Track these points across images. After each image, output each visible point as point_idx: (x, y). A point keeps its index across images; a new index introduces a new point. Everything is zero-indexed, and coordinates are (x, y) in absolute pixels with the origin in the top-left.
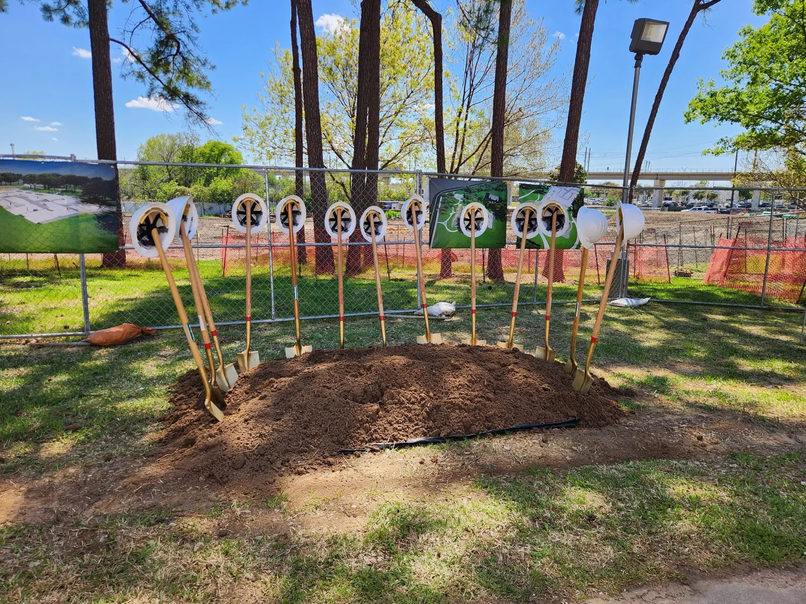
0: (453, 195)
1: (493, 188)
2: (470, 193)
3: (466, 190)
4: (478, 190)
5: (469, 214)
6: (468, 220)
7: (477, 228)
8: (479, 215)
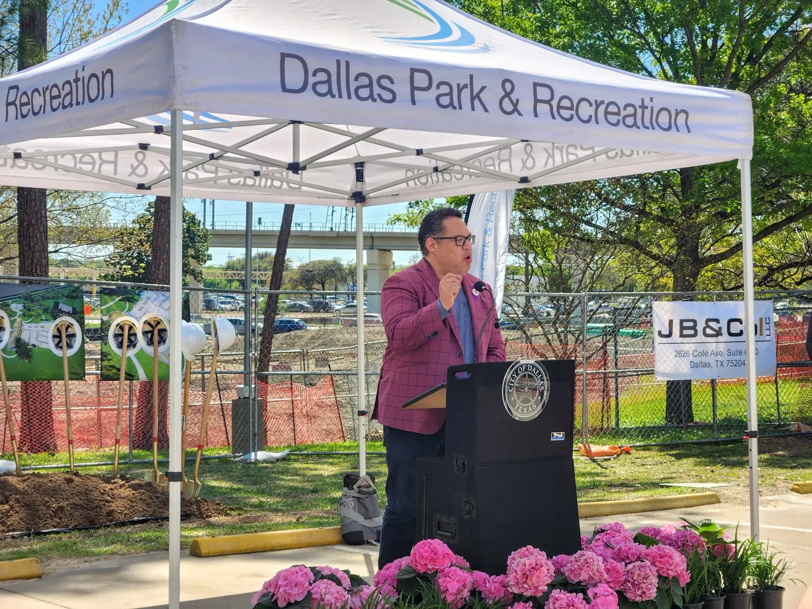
0: (8, 306)
1: (64, 296)
2: (32, 301)
3: (26, 299)
5: (58, 329)
6: (58, 336)
7: (70, 346)
8: (70, 331)
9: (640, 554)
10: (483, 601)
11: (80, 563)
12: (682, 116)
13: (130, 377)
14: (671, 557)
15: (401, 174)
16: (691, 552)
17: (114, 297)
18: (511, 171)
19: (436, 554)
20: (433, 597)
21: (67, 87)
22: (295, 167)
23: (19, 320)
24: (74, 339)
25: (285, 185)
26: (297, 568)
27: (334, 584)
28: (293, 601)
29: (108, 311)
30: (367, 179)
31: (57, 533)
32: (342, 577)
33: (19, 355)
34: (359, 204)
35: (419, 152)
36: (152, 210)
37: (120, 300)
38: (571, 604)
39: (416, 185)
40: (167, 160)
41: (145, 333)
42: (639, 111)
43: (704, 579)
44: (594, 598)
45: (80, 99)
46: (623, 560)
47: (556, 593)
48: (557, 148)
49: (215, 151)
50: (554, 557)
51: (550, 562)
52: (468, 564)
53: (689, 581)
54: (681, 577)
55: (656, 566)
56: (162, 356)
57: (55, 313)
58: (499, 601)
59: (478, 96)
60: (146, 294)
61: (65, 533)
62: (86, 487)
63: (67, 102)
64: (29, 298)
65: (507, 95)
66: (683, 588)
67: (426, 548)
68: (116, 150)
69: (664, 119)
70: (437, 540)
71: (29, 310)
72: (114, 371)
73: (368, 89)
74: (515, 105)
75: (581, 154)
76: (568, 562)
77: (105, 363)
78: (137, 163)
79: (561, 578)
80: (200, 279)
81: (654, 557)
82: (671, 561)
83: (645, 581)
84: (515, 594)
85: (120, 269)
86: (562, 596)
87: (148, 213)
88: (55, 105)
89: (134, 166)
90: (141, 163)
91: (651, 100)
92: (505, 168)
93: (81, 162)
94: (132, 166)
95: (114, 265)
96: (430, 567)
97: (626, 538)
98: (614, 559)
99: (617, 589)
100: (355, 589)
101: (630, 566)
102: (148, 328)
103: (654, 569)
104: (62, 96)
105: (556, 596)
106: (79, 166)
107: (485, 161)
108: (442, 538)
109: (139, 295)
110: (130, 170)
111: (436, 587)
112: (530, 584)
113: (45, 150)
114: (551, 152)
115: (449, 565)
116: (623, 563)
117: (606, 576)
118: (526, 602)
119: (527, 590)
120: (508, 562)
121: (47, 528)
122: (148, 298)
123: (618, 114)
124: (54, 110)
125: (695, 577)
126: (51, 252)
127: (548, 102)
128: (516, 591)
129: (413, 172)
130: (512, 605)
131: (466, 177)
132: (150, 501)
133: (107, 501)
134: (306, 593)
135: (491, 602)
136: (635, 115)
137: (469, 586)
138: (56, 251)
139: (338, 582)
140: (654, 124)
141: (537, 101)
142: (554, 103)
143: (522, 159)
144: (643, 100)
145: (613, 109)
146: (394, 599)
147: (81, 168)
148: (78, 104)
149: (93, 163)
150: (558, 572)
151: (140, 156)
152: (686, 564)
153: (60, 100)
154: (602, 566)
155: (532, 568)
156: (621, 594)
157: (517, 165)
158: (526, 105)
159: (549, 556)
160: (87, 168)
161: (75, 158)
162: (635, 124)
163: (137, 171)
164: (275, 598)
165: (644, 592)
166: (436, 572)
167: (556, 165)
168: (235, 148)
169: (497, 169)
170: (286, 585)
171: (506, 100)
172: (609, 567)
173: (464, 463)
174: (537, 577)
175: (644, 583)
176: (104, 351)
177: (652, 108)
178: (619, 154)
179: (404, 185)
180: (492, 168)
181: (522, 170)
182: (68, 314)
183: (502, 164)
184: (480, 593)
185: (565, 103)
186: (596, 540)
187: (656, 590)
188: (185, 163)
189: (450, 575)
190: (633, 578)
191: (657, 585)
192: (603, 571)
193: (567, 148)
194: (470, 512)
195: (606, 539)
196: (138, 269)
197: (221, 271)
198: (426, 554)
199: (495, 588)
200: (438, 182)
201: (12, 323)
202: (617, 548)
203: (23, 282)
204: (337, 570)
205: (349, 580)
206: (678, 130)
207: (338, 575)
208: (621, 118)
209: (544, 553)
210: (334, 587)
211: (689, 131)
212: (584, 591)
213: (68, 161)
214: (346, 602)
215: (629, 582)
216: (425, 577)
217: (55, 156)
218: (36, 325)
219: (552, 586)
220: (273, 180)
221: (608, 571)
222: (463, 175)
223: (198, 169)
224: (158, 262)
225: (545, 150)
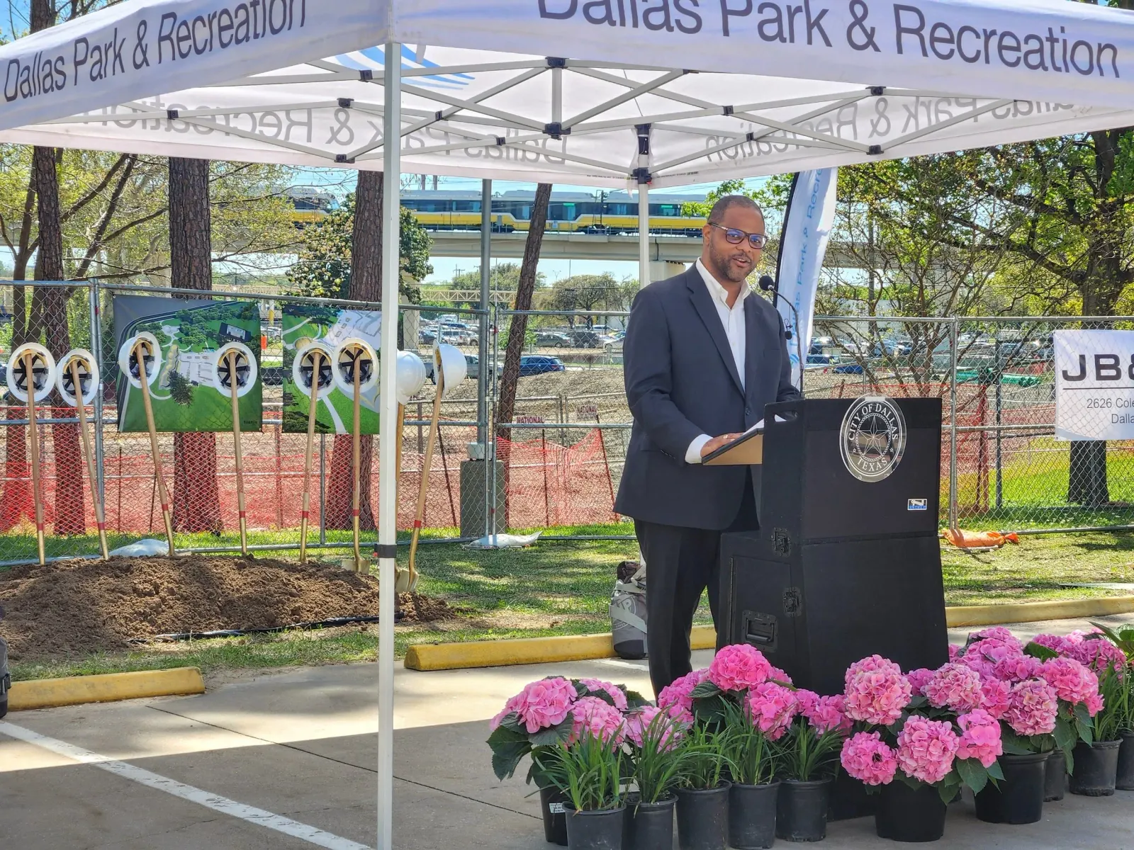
0: (159, 328)
1: (233, 315)
2: (191, 323)
3: (183, 319)
4: (206, 318)
5: (225, 360)
6: (225, 369)
7: (241, 383)
8: (242, 363)
9: (1033, 670)
10: (811, 729)
11: (257, 676)
12: (1108, 54)
13: (323, 428)
14: (1076, 675)
15: (700, 144)
16: (1105, 671)
17: (302, 317)
18: (856, 138)
19: (746, 664)
20: (742, 724)
21: (242, 13)
22: (555, 130)
23: (174, 347)
24: (246, 373)
25: (542, 158)
26: (553, 680)
27: (604, 702)
28: (547, 726)
29: (293, 338)
30: (654, 150)
31: (225, 636)
32: (615, 694)
33: (174, 396)
34: (642, 186)
35: (728, 111)
36: (352, 204)
37: (309, 322)
38: (935, 736)
39: (721, 158)
40: (379, 122)
41: (342, 366)
42: (1047, 45)
43: (1124, 708)
44: (967, 729)
45: (260, 31)
46: (1007, 678)
47: (913, 720)
48: (923, 104)
49: (444, 108)
50: (911, 672)
51: (905, 679)
52: (790, 680)
53: (1101, 708)
54: (1090, 703)
55: (1055, 687)
56: (365, 399)
57: (222, 338)
58: (832, 732)
59: (817, 23)
60: (344, 314)
61: (236, 636)
62: (264, 575)
63: (241, 34)
64: (186, 318)
65: (859, 21)
66: (1093, 719)
67: (732, 656)
68: (309, 108)
69: (1082, 56)
70: (748, 647)
71: (187, 334)
72: (302, 419)
73: (662, 13)
74: (870, 36)
75: (957, 111)
76: (931, 679)
77: (288, 409)
78: (339, 125)
79: (920, 701)
80: (416, 299)
81: (1052, 674)
82: (1076, 681)
83: (1039, 707)
84: (855, 721)
85: (307, 286)
86: (922, 724)
87: (346, 209)
88: (226, 39)
89: (335, 129)
90: (343, 125)
91: (1063, 30)
92: (846, 133)
93: (262, 124)
94: (332, 129)
95: (299, 280)
96: (738, 682)
97: (1013, 649)
98: (995, 676)
99: (1000, 717)
100: (633, 711)
101: (1018, 687)
102: (347, 359)
103: (1053, 691)
104: (235, 26)
105: (913, 725)
106: (259, 128)
107: (820, 124)
108: (755, 643)
109: (336, 315)
110: (329, 135)
111: (745, 709)
112: (878, 708)
113: (213, 107)
114: (913, 110)
115: (764, 680)
116: (1009, 683)
117: (984, 699)
118: (871, 732)
119: (872, 715)
120: (847, 677)
121: (211, 629)
122: (348, 320)
123: (1018, 49)
124: (224, 45)
125: (1109, 705)
126: (215, 260)
127: (917, 32)
128: (857, 716)
129: (717, 141)
130: (851, 736)
131: (792, 147)
132: (350, 596)
133: (292, 595)
134: (565, 715)
135: (822, 732)
136: (1041, 51)
137: (792, 710)
138: (221, 260)
139: (610, 701)
140: (1069, 63)
141: (900, 30)
142: (926, 33)
143: (872, 121)
144: (1050, 30)
145: (1008, 41)
146: (687, 725)
147: (261, 132)
148: (256, 36)
149: (279, 126)
150: (916, 692)
151: (342, 116)
152: (1097, 686)
153: (233, 31)
154: (978, 686)
155: (881, 685)
156: (1005, 726)
157: (864, 127)
158: (886, 36)
159: (905, 671)
160: (270, 132)
161: (253, 118)
162: (1042, 64)
163: (339, 137)
164: (523, 720)
165: (1037, 723)
166: (746, 690)
167: (921, 128)
168: (474, 104)
169: (836, 135)
170: (539, 704)
171: (857, 29)
172: (988, 687)
173: (786, 540)
174: (887, 698)
175: (1037, 710)
176: (288, 391)
177: (1065, 41)
178: (1012, 111)
179: (705, 159)
180: (829, 133)
181: (871, 136)
182: (240, 340)
183: (843, 128)
184: (807, 719)
185: (941, 33)
186: (971, 651)
187: (1054, 720)
188: (404, 126)
189: (765, 693)
190: (1022, 703)
191: (1056, 714)
192: (979, 691)
193: (937, 103)
194: (793, 608)
195: (985, 650)
196: (331, 286)
197: (446, 290)
198: (731, 665)
199: (828, 712)
200: (751, 154)
201: (165, 352)
202: (999, 661)
203: (177, 296)
204: (609, 685)
205: (624, 699)
206: (1102, 74)
207: (610, 691)
208: (1021, 54)
209: (896, 665)
210: (603, 707)
211: (1117, 75)
212: (953, 719)
213: (244, 124)
214: (620, 728)
215: (1016, 707)
216: (730, 696)
217: (227, 116)
218: (197, 355)
219: (908, 711)
220: (524, 151)
221: (987, 692)
222: (787, 144)
223: (422, 133)
224: (359, 272)
225: (906, 107)
